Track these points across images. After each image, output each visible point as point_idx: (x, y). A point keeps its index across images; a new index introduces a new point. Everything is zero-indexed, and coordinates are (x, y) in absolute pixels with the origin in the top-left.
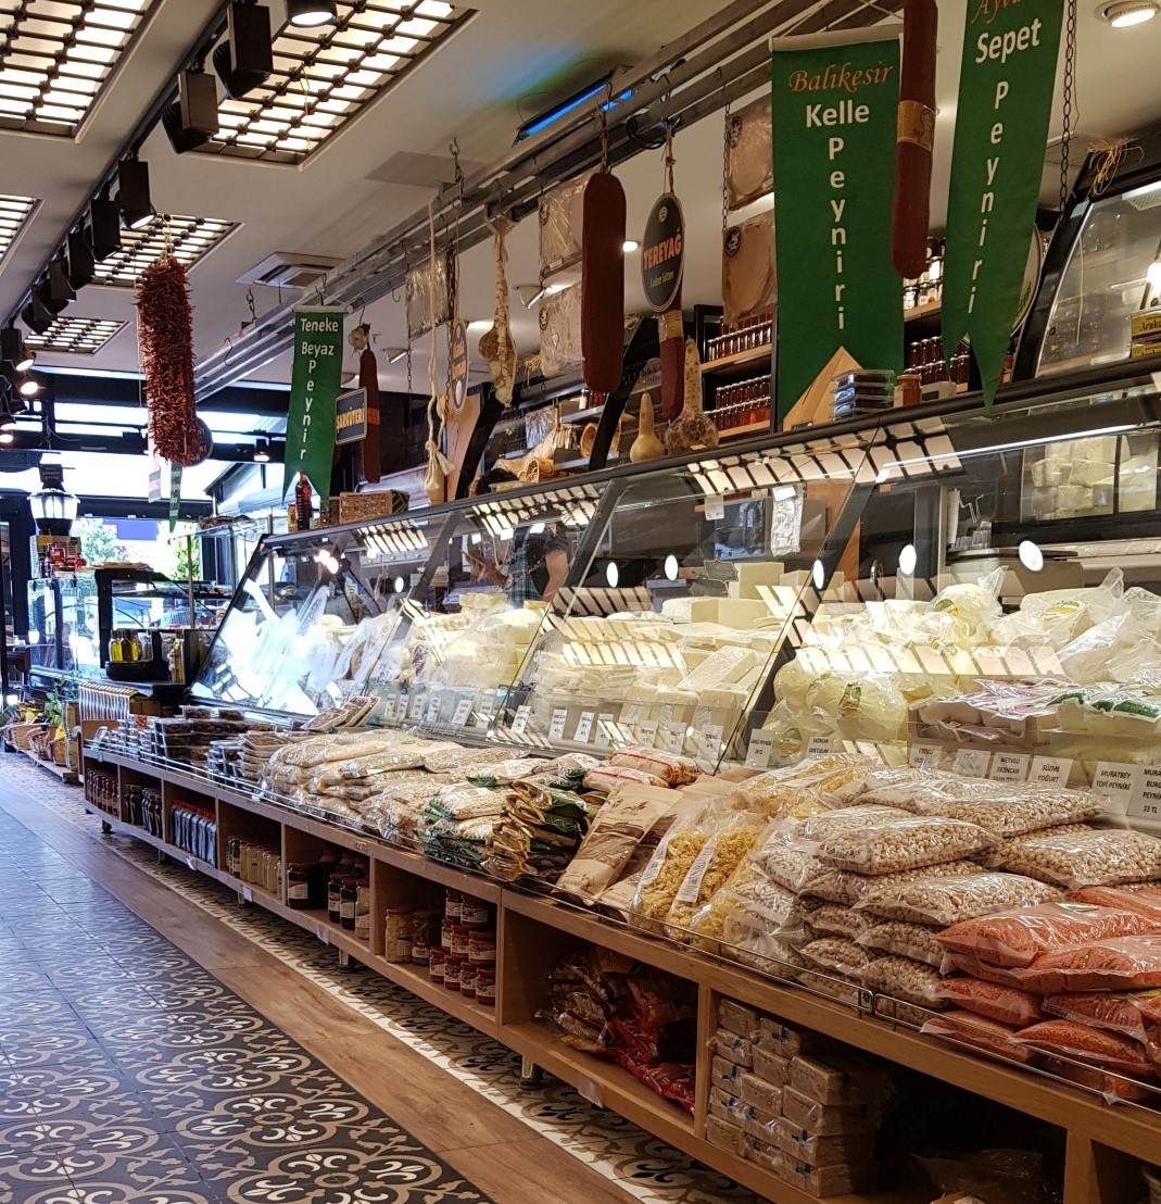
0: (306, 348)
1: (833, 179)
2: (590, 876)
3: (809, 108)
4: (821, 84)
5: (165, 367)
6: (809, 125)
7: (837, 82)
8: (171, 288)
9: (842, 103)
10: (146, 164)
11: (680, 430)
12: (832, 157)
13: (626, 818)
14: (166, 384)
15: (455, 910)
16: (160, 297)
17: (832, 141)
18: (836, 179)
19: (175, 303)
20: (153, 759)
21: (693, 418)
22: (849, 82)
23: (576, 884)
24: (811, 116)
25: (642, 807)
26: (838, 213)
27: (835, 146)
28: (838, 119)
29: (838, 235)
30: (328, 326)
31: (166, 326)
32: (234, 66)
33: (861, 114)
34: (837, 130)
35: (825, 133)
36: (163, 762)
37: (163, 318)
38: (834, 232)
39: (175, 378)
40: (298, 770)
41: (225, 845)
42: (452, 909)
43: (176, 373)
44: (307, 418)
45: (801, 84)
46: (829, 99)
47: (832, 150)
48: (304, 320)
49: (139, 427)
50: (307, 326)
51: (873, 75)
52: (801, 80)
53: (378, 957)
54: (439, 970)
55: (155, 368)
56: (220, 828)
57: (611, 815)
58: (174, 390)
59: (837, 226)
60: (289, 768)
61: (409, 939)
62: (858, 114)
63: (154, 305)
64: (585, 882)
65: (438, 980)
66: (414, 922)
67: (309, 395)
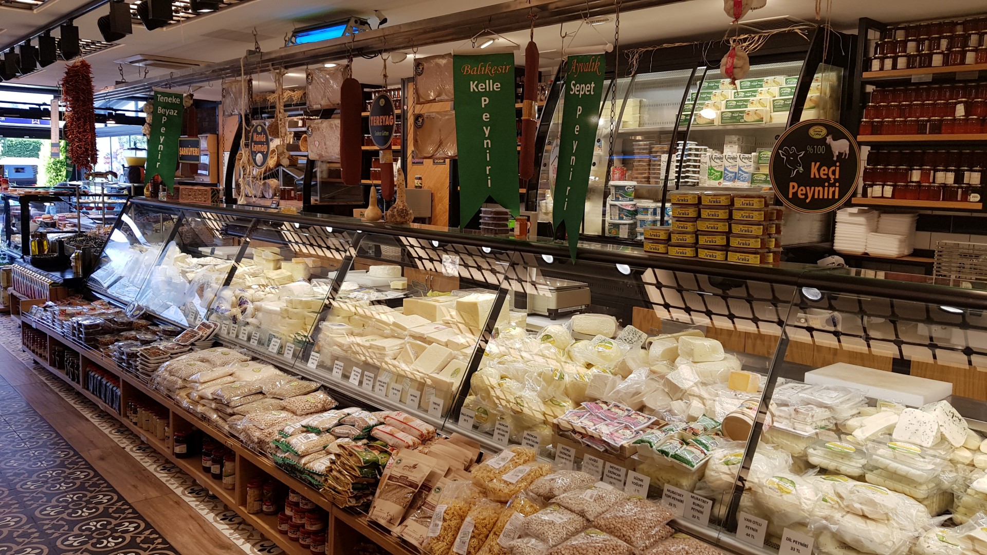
0: (160, 110)
1: (484, 117)
2: (391, 513)
3: (471, 82)
4: (477, 71)
5: (78, 119)
6: (472, 90)
7: (484, 71)
8: (82, 77)
9: (487, 81)
10: (77, 27)
11: (395, 213)
12: (483, 106)
13: (406, 473)
14: (79, 128)
15: (296, 498)
16: (76, 82)
17: (483, 99)
18: (486, 117)
19: (85, 85)
20: (74, 340)
21: (401, 207)
22: (491, 71)
23: (383, 518)
24: (473, 86)
25: (415, 467)
26: (487, 133)
27: (485, 101)
28: (486, 88)
29: (487, 143)
30: (174, 100)
31: (79, 97)
32: (150, 18)
33: (497, 87)
34: (486, 94)
35: (480, 95)
36: (81, 344)
37: (78, 93)
38: (485, 142)
39: (85, 125)
40: (180, 382)
41: (126, 404)
42: (292, 498)
43: (85, 123)
44: (161, 147)
45: (467, 71)
46: (482, 79)
47: (483, 103)
48: (159, 96)
49: (39, 105)
50: (161, 99)
51: (502, 69)
52: (467, 69)
53: (240, 507)
54: (284, 527)
55: (73, 120)
56: (123, 393)
57: (396, 469)
58: (84, 132)
59: (487, 139)
60: (174, 378)
61: (261, 500)
62: (495, 86)
63: (72, 85)
64: (389, 518)
65: (283, 533)
66: (265, 491)
67: (162, 135)
